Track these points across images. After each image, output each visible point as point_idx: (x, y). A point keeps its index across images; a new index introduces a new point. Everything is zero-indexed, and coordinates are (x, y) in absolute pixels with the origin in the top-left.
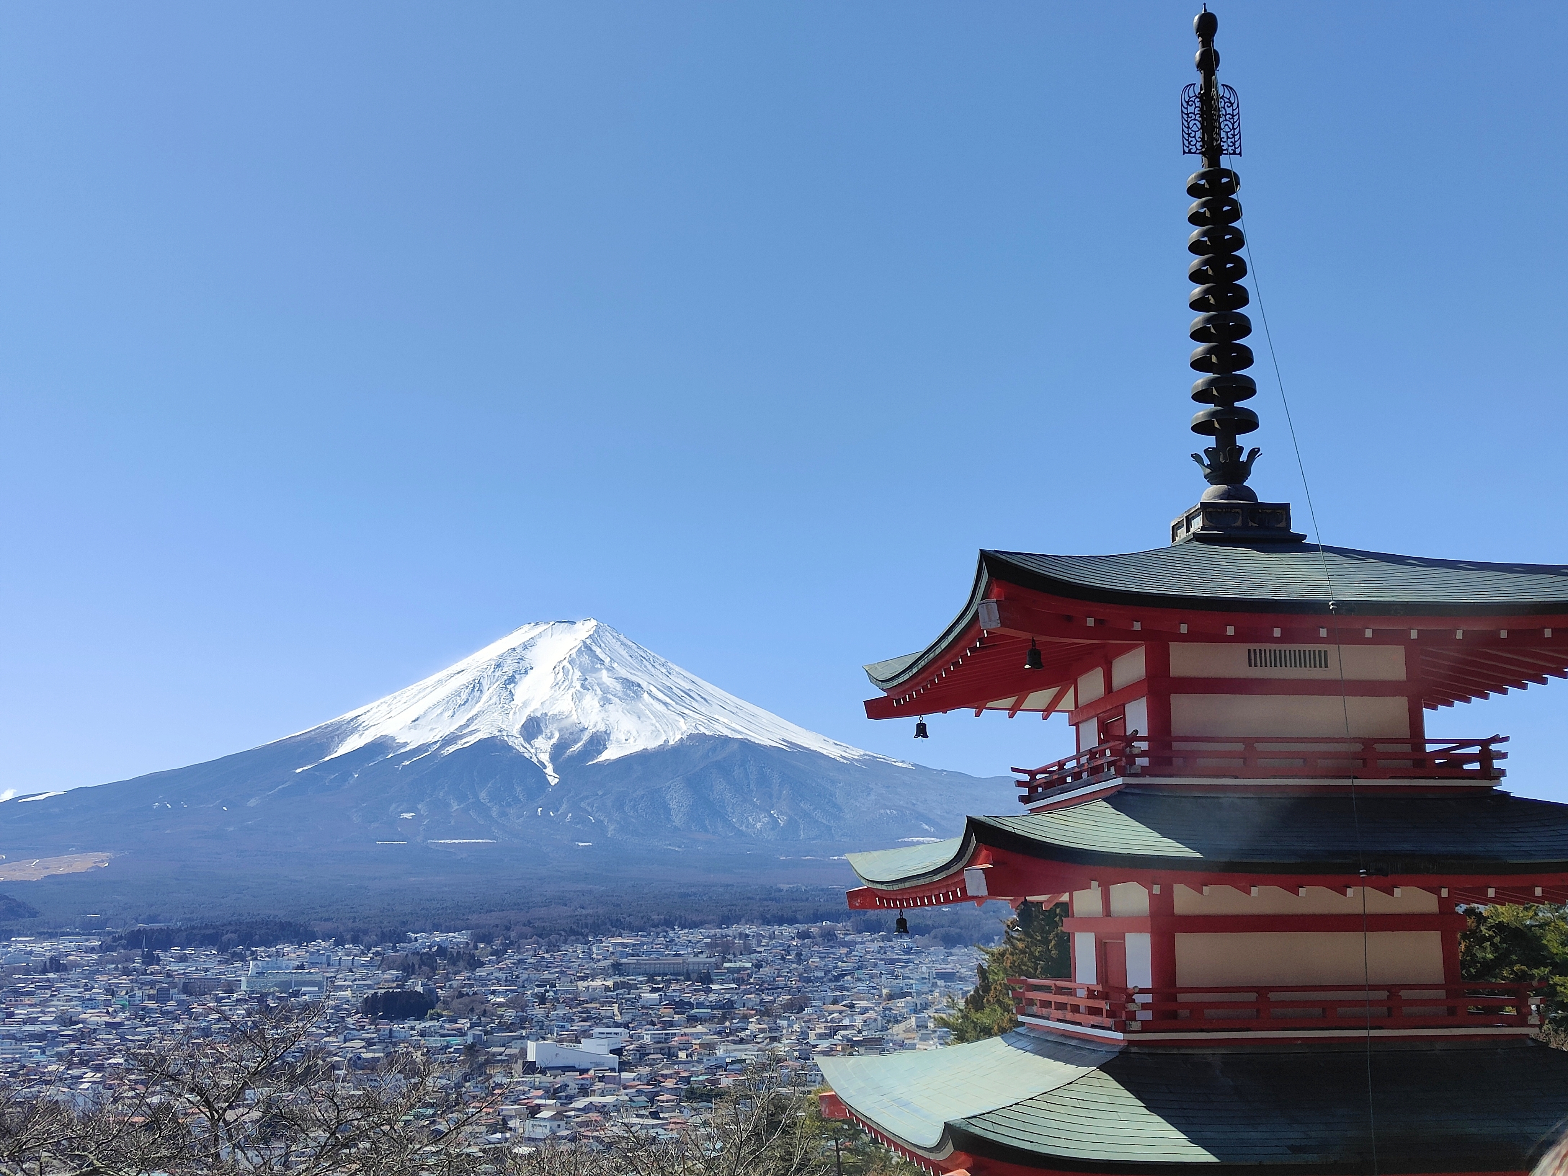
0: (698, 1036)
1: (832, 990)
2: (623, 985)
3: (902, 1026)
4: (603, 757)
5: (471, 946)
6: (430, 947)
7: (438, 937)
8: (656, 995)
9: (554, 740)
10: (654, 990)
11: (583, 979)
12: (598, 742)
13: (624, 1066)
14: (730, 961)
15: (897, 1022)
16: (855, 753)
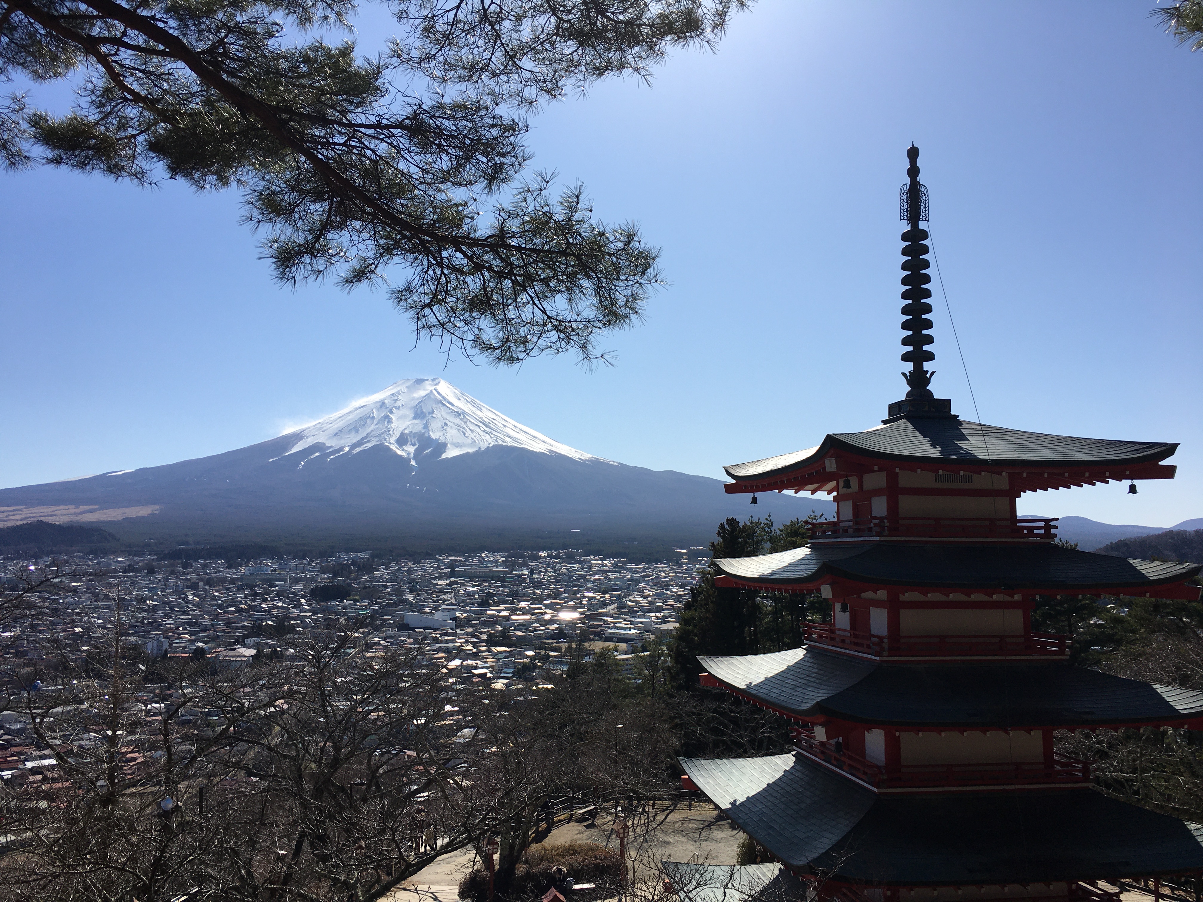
0: (499, 611)
1: (574, 586)
2: (456, 583)
3: (612, 607)
4: (444, 456)
5: (371, 559)
6: (347, 560)
7: (352, 555)
8: (475, 589)
9: (417, 446)
10: (474, 586)
11: (434, 579)
12: (442, 447)
13: (457, 627)
14: (516, 571)
15: (609, 605)
16: (587, 456)
